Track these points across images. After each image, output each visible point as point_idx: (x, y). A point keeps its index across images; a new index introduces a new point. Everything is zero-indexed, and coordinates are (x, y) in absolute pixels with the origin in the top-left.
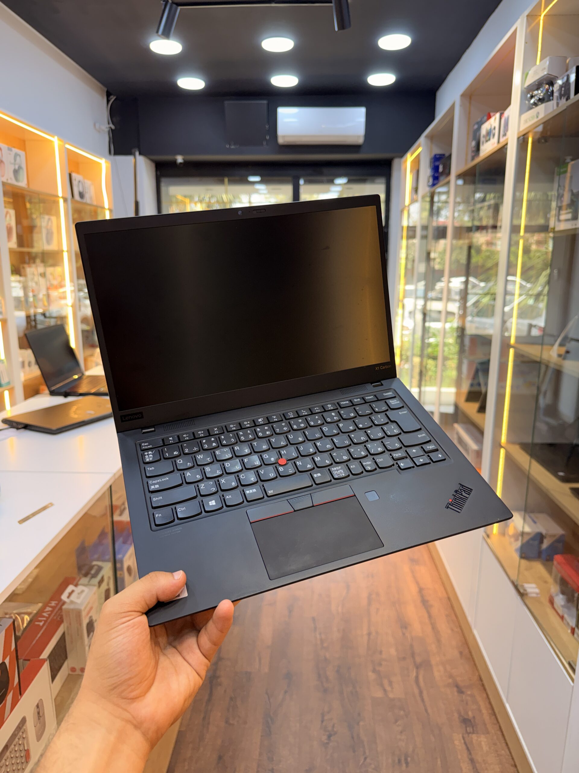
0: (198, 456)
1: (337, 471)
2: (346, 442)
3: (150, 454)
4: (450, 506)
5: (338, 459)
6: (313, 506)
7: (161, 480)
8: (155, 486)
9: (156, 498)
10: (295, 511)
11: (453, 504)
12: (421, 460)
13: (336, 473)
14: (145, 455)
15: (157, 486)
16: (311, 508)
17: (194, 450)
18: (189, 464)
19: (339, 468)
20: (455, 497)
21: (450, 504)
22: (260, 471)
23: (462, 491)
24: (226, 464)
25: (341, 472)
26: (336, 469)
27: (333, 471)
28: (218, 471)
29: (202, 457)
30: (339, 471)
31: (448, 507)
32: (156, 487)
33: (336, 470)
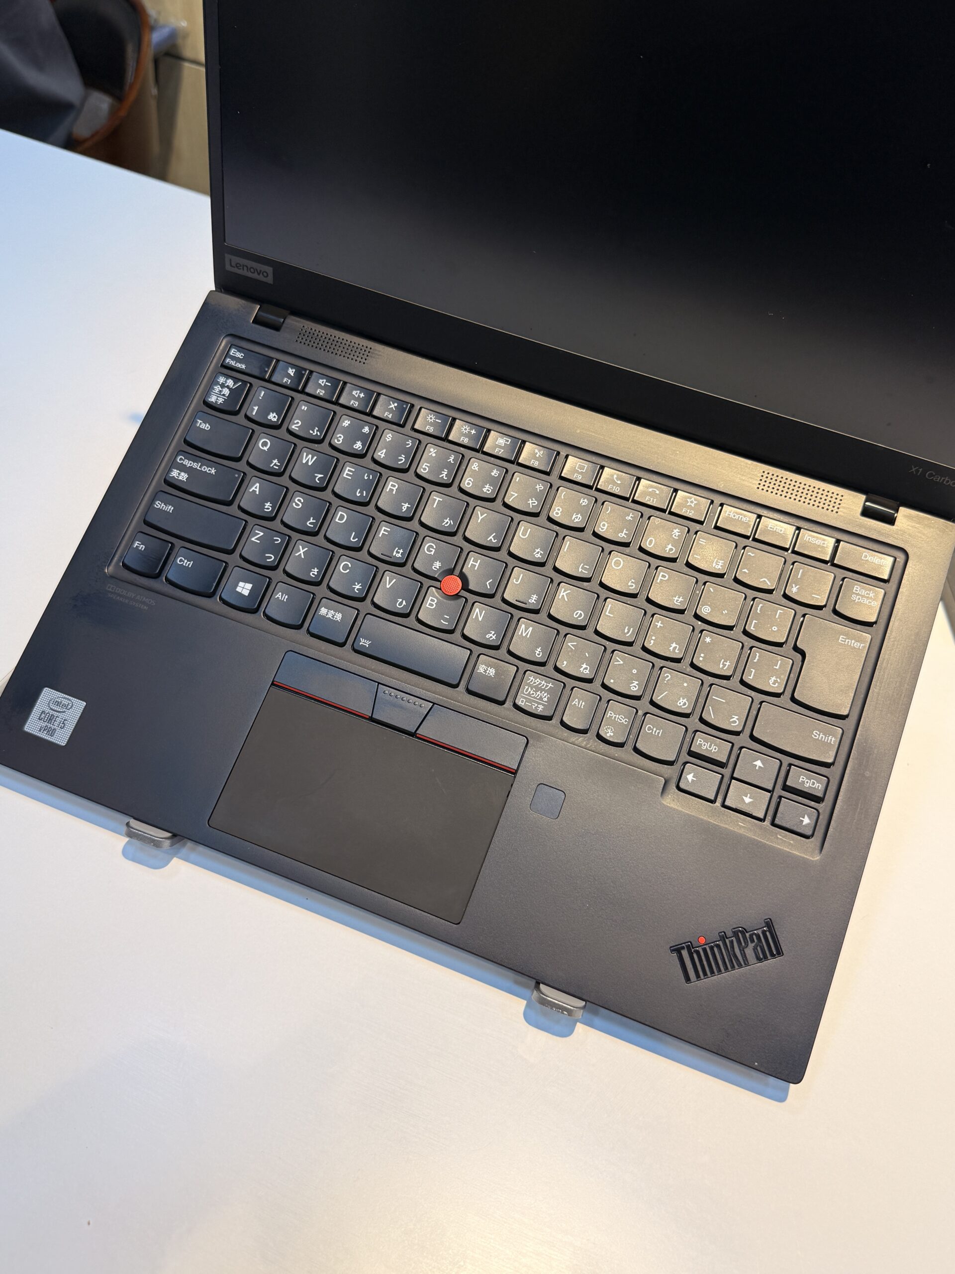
0: (305, 454)
1: (536, 692)
2: (626, 631)
3: (228, 387)
4: (685, 953)
5: (565, 663)
6: (413, 734)
7: (200, 467)
8: (179, 474)
9: (163, 505)
10: (371, 719)
11: (698, 952)
12: (747, 800)
13: (529, 694)
14: (218, 383)
15: (183, 477)
16: (404, 736)
17: (311, 432)
18: (275, 465)
19: (547, 686)
20: (720, 943)
21: (689, 948)
22: (388, 578)
23: (753, 941)
24: (340, 513)
25: (541, 699)
26: (540, 684)
27: (529, 685)
28: (311, 521)
29: (310, 464)
30: (539, 693)
31: (677, 950)
32: (180, 478)
33: (536, 687)
